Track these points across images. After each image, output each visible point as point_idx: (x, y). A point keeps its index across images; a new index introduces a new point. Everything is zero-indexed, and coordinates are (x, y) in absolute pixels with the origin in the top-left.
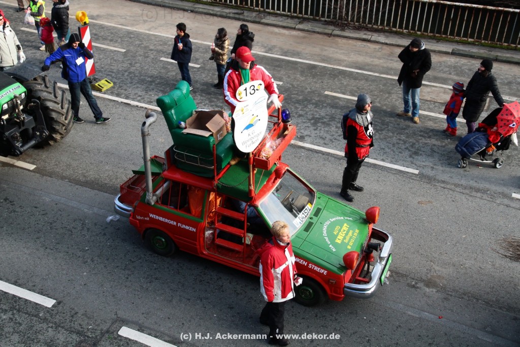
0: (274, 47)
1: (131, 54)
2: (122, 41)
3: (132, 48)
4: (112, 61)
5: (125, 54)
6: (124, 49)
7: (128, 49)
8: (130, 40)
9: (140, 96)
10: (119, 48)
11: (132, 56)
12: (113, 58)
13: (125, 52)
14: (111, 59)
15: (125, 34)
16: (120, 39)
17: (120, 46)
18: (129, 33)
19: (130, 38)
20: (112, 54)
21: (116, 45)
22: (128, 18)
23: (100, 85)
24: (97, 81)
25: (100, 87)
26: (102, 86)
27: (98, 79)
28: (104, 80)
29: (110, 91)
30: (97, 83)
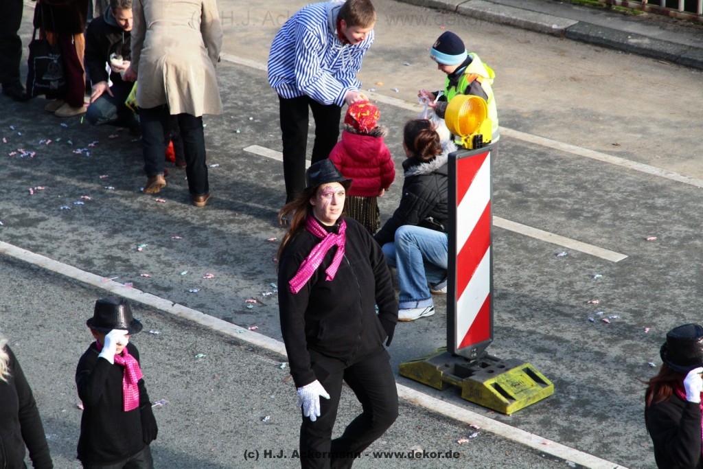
1: (647, 273)
2: (616, 217)
3: (651, 249)
4: (563, 296)
5: (619, 274)
6: (620, 252)
7: (635, 251)
8: (650, 218)
10: (602, 246)
11: (647, 282)
12: (571, 284)
13: (620, 264)
14: (560, 289)
15: (633, 193)
16: (607, 210)
17: (604, 240)
18: (651, 188)
19: (652, 208)
20: (569, 269)
21: (591, 232)
22: (654, 128)
23: (502, 386)
24: (492, 372)
25: (499, 395)
26: (511, 394)
27: (496, 360)
28: (519, 368)
29: (541, 417)
30: (490, 377)
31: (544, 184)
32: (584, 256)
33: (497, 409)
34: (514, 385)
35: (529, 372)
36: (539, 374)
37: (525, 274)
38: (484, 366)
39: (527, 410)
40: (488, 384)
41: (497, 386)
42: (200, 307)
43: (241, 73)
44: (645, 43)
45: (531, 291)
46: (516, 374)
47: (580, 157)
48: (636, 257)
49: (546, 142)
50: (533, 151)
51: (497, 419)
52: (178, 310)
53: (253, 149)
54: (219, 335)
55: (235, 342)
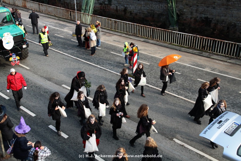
0: (216, 69)
1: (152, 66)
2: (149, 60)
3: (152, 63)
9: (153, 83)
10: (148, 63)
13: (149, 65)
18: (152, 57)
19: (152, 59)
21: (146, 61)
22: (152, 51)
31: (141, 56)
32: (146, 64)
42: (107, 68)
43: (110, 45)
44: (151, 42)
47: (145, 54)
48: (151, 64)
49: (141, 52)
52: (105, 69)
53: (112, 52)
54: (109, 71)
55: (110, 72)
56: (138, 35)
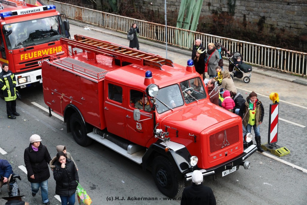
2: (304, 119)
4: (292, 134)
5: (304, 130)
6: (304, 125)
12: (294, 131)
13: (304, 128)
14: (292, 132)
16: (302, 117)
17: (301, 123)
20: (293, 128)
21: (298, 121)
23: (279, 151)
24: (277, 148)
25: (278, 153)
26: (281, 153)
27: (278, 146)
28: (283, 148)
29: (287, 158)
30: (277, 149)
31: (288, 111)
32: (297, 126)
33: (278, 155)
34: (282, 151)
35: (285, 148)
36: (287, 149)
37: (284, 129)
38: (275, 147)
39: (284, 156)
40: (276, 150)
41: (278, 151)
45: (285, 132)
46: (282, 149)
49: (289, 103)
50: (286, 105)
51: (278, 157)
56: (283, 69)
